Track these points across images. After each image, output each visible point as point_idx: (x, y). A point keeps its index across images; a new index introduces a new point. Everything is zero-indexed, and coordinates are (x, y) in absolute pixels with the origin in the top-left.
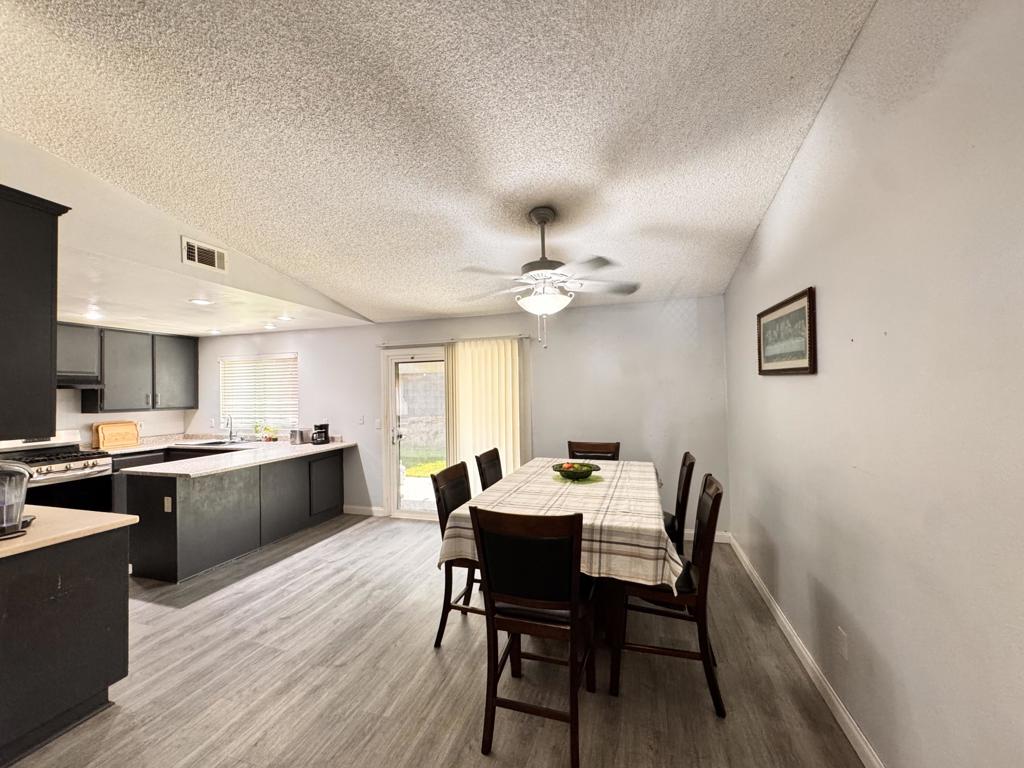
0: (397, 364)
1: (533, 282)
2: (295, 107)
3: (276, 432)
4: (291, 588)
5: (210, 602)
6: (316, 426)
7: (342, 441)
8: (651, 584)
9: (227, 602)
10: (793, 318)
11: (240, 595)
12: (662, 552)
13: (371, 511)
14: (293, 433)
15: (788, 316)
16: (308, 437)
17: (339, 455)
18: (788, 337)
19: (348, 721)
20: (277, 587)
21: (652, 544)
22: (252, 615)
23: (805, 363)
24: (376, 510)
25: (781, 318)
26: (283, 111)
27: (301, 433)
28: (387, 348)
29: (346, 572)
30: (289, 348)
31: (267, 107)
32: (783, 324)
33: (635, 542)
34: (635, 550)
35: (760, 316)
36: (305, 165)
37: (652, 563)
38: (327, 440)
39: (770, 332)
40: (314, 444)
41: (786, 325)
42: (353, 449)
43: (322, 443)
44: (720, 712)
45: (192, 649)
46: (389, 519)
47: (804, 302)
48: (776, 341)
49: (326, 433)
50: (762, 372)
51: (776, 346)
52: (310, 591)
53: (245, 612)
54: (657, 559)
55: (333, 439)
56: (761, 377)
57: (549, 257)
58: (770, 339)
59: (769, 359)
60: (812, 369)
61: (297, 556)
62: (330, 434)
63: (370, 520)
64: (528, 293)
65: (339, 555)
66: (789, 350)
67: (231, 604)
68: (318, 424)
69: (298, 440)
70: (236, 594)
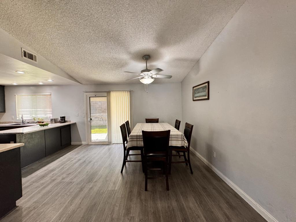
0: (90, 97)
1: (144, 75)
2: (86, 15)
3: (43, 120)
4: (65, 166)
5: (36, 174)
6: (61, 117)
7: (70, 122)
8: (180, 146)
9: (43, 173)
10: (203, 88)
11: (47, 171)
12: (182, 139)
13: (82, 143)
14: (52, 120)
15: (202, 87)
16: (58, 120)
17: (69, 126)
18: (201, 92)
19: (106, 192)
20: (60, 167)
21: (181, 137)
22: (56, 175)
23: (207, 97)
24: (83, 143)
25: (200, 88)
26: (82, 15)
27: (54, 119)
28: (87, 92)
29: (82, 160)
30: (47, 91)
31: (77, 13)
32: (200, 89)
33: (177, 137)
34: (177, 139)
35: (193, 87)
36: (81, 32)
37: (181, 141)
38: (65, 122)
39: (196, 91)
40: (60, 123)
41: (201, 89)
42: (75, 124)
43: (63, 123)
44: (192, 173)
45: (39, 187)
46: (88, 145)
47: (207, 84)
48: (198, 93)
49: (65, 119)
50: (194, 100)
51: (198, 94)
52: (73, 166)
53: (53, 175)
54: (181, 140)
55: (67, 121)
56: (193, 101)
57: (148, 69)
58: (196, 93)
59: (195, 97)
60: (208, 99)
61: (61, 158)
62: (66, 120)
63: (82, 146)
64: (143, 78)
65: (77, 156)
66: (202, 95)
67: (45, 173)
68: (62, 116)
69: (54, 122)
70: (45, 171)
